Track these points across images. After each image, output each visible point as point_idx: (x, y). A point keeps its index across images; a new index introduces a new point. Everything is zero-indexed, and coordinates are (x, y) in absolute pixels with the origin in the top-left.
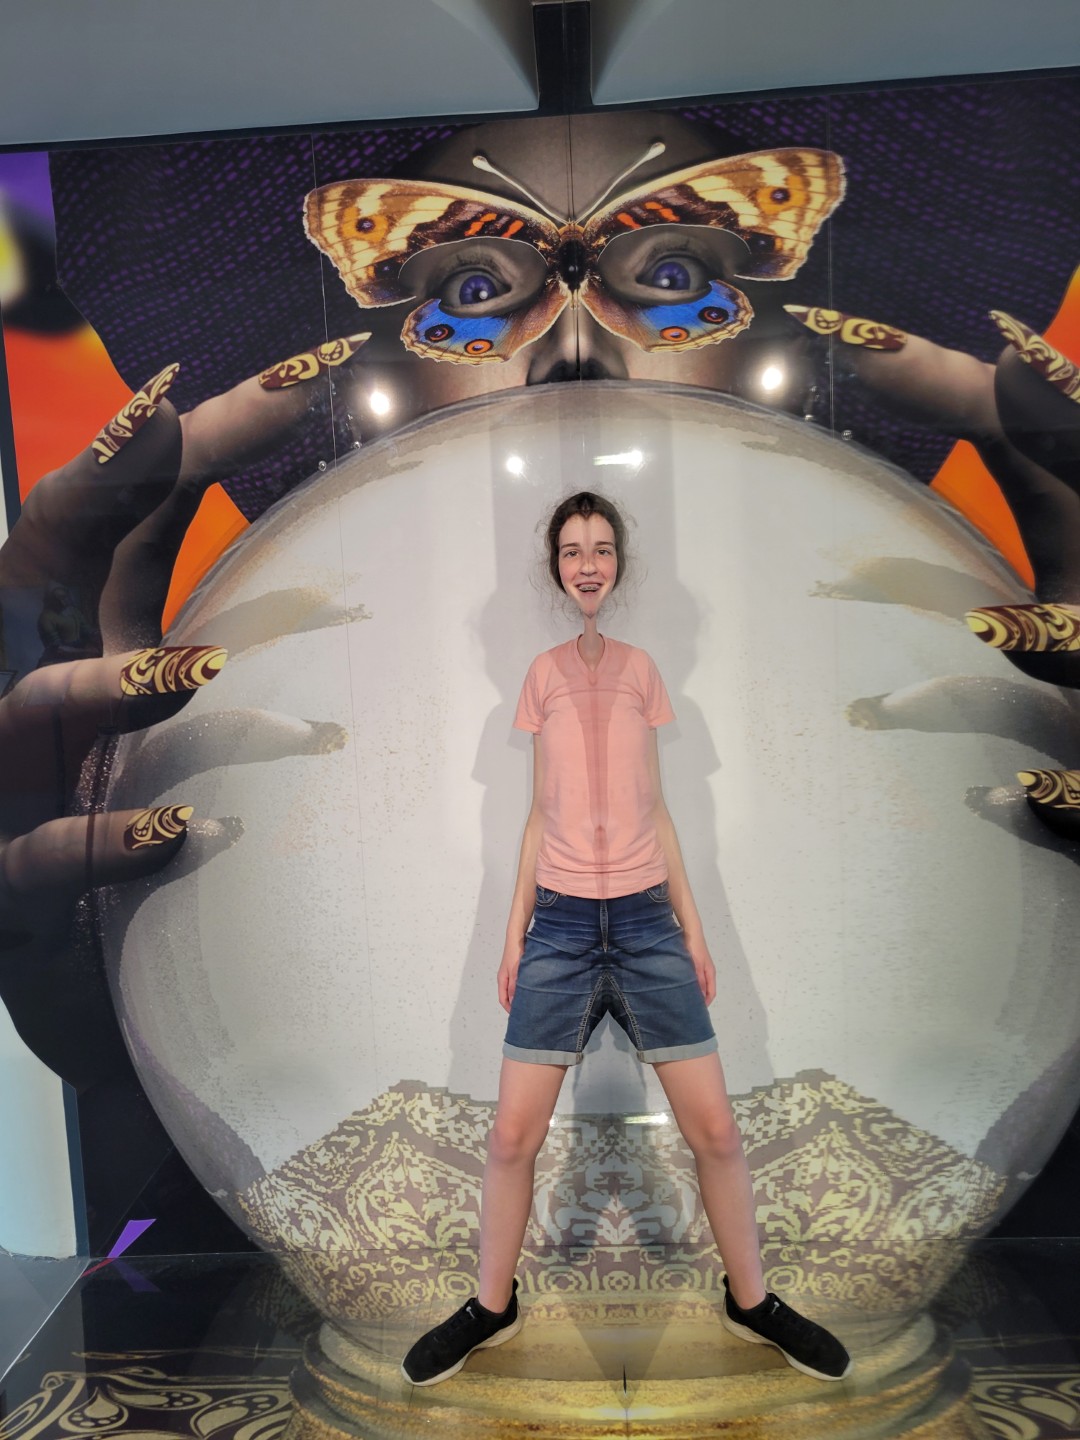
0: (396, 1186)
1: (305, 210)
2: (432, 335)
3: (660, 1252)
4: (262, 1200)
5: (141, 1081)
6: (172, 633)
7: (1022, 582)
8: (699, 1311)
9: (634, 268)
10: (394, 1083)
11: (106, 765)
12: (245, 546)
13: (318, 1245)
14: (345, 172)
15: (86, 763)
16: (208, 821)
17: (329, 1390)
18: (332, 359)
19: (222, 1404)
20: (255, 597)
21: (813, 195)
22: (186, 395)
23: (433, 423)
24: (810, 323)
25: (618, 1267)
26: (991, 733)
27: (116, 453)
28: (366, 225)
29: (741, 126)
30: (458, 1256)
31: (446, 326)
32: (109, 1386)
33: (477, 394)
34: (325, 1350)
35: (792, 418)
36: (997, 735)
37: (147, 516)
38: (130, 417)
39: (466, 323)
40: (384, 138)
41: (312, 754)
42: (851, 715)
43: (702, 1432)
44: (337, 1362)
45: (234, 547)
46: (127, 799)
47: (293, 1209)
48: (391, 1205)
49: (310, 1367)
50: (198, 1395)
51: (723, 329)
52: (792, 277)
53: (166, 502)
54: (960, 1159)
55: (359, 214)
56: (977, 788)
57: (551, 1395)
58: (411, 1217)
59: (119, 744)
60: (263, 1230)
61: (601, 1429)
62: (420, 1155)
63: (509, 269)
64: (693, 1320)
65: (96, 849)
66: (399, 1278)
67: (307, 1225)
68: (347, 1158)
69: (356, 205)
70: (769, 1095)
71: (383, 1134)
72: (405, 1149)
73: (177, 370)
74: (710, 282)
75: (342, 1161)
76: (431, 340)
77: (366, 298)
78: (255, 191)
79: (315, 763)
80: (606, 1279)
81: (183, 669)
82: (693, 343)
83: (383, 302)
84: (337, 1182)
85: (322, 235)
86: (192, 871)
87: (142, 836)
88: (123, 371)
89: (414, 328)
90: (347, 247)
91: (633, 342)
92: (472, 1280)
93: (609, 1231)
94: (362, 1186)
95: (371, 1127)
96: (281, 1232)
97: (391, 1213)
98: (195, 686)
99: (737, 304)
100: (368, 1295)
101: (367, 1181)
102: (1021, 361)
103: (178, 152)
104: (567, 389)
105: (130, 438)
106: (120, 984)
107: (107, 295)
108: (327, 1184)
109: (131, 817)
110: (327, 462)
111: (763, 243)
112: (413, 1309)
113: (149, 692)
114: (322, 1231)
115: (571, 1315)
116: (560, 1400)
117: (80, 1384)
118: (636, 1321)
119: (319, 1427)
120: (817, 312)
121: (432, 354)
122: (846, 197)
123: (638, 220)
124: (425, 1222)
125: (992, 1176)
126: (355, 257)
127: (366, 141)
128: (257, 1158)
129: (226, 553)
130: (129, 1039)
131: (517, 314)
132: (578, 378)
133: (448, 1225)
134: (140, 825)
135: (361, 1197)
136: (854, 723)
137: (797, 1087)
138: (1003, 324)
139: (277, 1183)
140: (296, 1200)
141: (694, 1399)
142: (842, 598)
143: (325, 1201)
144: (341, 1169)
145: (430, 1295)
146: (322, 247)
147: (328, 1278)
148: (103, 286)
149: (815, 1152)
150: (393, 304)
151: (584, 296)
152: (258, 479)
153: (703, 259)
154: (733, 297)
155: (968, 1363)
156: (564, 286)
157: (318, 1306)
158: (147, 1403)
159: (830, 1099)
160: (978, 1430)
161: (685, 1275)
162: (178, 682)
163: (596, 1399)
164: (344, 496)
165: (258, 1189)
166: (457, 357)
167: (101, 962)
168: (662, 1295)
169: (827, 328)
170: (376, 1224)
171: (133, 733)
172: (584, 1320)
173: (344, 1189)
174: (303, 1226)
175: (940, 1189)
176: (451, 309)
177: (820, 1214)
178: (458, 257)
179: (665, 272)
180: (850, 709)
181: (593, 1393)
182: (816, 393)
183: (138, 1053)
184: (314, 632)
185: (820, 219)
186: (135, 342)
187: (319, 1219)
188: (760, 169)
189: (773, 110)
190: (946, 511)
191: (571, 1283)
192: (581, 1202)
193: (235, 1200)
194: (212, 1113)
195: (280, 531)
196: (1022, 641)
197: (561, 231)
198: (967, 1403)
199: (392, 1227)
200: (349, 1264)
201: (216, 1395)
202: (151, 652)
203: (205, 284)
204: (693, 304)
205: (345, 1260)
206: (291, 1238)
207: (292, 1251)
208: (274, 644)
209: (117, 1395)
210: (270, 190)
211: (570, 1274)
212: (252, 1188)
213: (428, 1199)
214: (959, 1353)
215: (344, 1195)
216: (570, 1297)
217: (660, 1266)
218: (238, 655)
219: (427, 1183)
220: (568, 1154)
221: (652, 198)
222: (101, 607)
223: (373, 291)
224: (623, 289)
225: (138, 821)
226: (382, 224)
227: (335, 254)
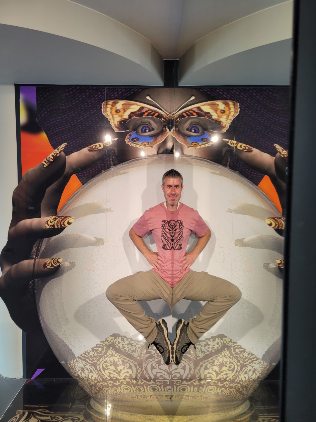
0: (111, 362)
1: (102, 106)
2: (133, 140)
3: (179, 382)
4: (74, 364)
5: (44, 331)
6: (60, 212)
7: (279, 212)
8: (189, 398)
9: (186, 127)
10: (112, 334)
11: (40, 246)
12: (81, 191)
13: (89, 377)
14: (113, 97)
15: (35, 245)
16: (66, 262)
17: (93, 416)
18: (107, 144)
19: (66, 419)
20: (83, 204)
21: (231, 112)
22: (68, 151)
23: (132, 162)
24: (229, 144)
25: (169, 385)
26: (270, 249)
27: (48, 165)
28: (118, 111)
29: (214, 94)
30: (126, 381)
31: (137, 138)
32: (35, 414)
34: (92, 406)
36: (272, 250)
37: (55, 181)
38: (53, 156)
39: (142, 137)
40: (124, 90)
41: (95, 246)
42: (235, 243)
44: (95, 409)
45: (78, 191)
46: (45, 255)
47: (82, 367)
48: (109, 367)
49: (88, 410)
50: (59, 417)
51: (207, 143)
52: (225, 132)
53: (61, 178)
54: (258, 359)
55: (116, 108)
56: (266, 263)
57: (152, 419)
58: (114, 370)
59: (44, 241)
60: (74, 373)
62: (117, 354)
63: (154, 125)
64: (188, 400)
65: (36, 268)
66: (111, 387)
67: (86, 372)
68: (98, 354)
69: (116, 106)
70: (210, 341)
71: (108, 348)
72: (113, 352)
73: (66, 144)
74: (205, 132)
75: (96, 355)
77: (117, 129)
78: (90, 101)
79: (96, 248)
80: (165, 388)
81: (62, 222)
82: (199, 146)
83: (121, 131)
84: (95, 360)
85: (106, 113)
86: (61, 275)
87: (48, 265)
88: (52, 144)
89: (129, 138)
90: (113, 116)
91: (185, 145)
92: (130, 388)
93: (166, 375)
94: (101, 361)
95: (105, 346)
96: (79, 373)
97: (109, 369)
98: (65, 227)
100: (102, 391)
101: (103, 360)
102: (281, 157)
103: (70, 89)
104: (167, 156)
105: (52, 162)
106: (40, 305)
107: (49, 124)
108: (92, 361)
109: (46, 260)
110: (104, 170)
111: (218, 123)
112: (115, 395)
113: (53, 228)
114: (90, 373)
115: (157, 398)
116: (154, 420)
117: (26, 414)
118: (174, 400)
120: (231, 141)
121: (133, 145)
122: (239, 113)
123: (187, 115)
124: (118, 372)
125: (266, 364)
126: (115, 119)
127: (119, 90)
128: (74, 353)
129: (76, 192)
130: (41, 320)
131: (155, 136)
132: (170, 153)
133: (123, 373)
134: (48, 263)
135: (101, 365)
136: (236, 245)
137: (217, 339)
138: (277, 147)
139: (79, 360)
140: (84, 365)
141: (188, 421)
142: (234, 213)
143: (91, 365)
144: (96, 357)
145: (119, 392)
146: (106, 116)
147: (91, 386)
148: (48, 122)
149: (221, 356)
150: (124, 131)
151: (172, 133)
152: (85, 174)
153: (203, 126)
154: (210, 136)
155: (258, 413)
156: (168, 130)
157: (89, 393)
158: (45, 419)
159: (225, 342)
161: (186, 388)
162: (61, 225)
164: (108, 180)
166: (139, 146)
167: (35, 299)
168: (180, 393)
169: (234, 145)
170: (105, 372)
172: (160, 399)
173: (97, 362)
174: (85, 372)
176: (139, 134)
177: (221, 372)
178: (141, 121)
179: (193, 128)
180: (235, 241)
181: (162, 419)
182: (230, 161)
183: (43, 324)
184: (98, 214)
185: (233, 118)
186: (55, 137)
187: (89, 370)
188: (218, 105)
189: (222, 90)
190: (261, 193)
191: (156, 389)
192: (159, 368)
193: (66, 364)
194: (62, 341)
195: (90, 188)
196: (279, 226)
197: (168, 116)
199: (109, 373)
200: (97, 383)
201: (63, 417)
202: (54, 217)
203: (75, 123)
204: (200, 137)
205: (96, 381)
206: (81, 375)
207: (82, 379)
208: (87, 217)
209: (37, 417)
210: (94, 101)
211: (156, 387)
212: (72, 361)
213: (119, 365)
214: (256, 410)
215: (96, 364)
216: (156, 393)
217: (180, 385)
218: (77, 219)
219: (119, 361)
220: (157, 355)
221: (191, 110)
222: (41, 204)
223: (119, 128)
224: (183, 131)
225: (47, 262)
226: (122, 111)
227: (109, 118)
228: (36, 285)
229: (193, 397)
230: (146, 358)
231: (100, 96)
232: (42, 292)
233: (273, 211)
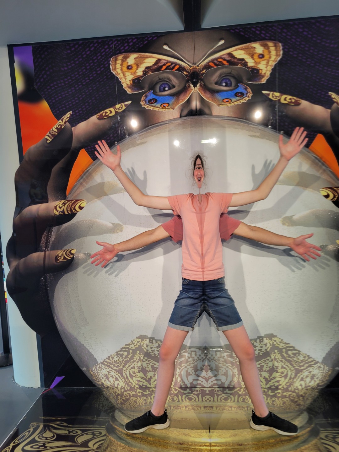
0: (139, 368)
1: (111, 63)
2: (150, 102)
3: (221, 390)
4: (97, 371)
5: (60, 334)
6: (69, 196)
8: (233, 409)
9: (214, 80)
10: (138, 336)
11: (49, 236)
12: (92, 168)
13: (114, 385)
14: (123, 51)
15: (43, 236)
16: (81, 254)
17: (117, 430)
18: (119, 110)
19: (85, 434)
20: (95, 184)
21: (271, 56)
22: (74, 121)
23: (151, 129)
24: (271, 97)
25: (208, 394)
26: (328, 228)
27: (53, 140)
28: (130, 67)
29: (249, 34)
31: (155, 99)
32: (50, 427)
33: (164, 120)
34: (116, 418)
35: (264, 127)
36: (330, 228)
37: (62, 159)
38: (57, 128)
39: (161, 98)
40: (136, 40)
41: (113, 233)
42: (283, 222)
43: (234, 447)
44: (120, 422)
45: (89, 169)
46: (56, 247)
47: (107, 374)
48: (137, 374)
49: (112, 423)
50: (77, 431)
51: (243, 99)
53: (68, 155)
54: (317, 363)
55: (128, 64)
56: (323, 245)
57: (187, 434)
58: (143, 377)
59: (53, 230)
60: (97, 380)
61: (202, 445)
62: (146, 358)
63: (174, 81)
64: (231, 412)
65: (46, 262)
66: (139, 396)
67: (111, 379)
68: (123, 359)
69: (127, 61)
70: (256, 341)
71: (134, 351)
72: (141, 356)
73: (71, 113)
74: (238, 84)
75: (122, 360)
76: (150, 103)
77: (130, 90)
78: (95, 57)
79: (113, 236)
80: (204, 398)
81: (73, 207)
82: (233, 104)
83: (135, 91)
84: (120, 366)
85: (116, 71)
86: (75, 269)
87: (60, 258)
88: (55, 114)
89: (145, 100)
90: (124, 74)
91: (214, 103)
93: (205, 383)
94: (128, 367)
95: (130, 349)
96: (103, 381)
97: (137, 376)
98: (76, 212)
99: (247, 91)
100: (130, 401)
101: (129, 366)
103: (72, 45)
104: (192, 118)
105: (57, 135)
106: (54, 304)
107: (50, 90)
108: (117, 367)
109: (57, 253)
110: (117, 142)
111: (255, 71)
112: (143, 406)
113: (62, 214)
114: (116, 381)
115: (193, 409)
116: (189, 435)
117: (41, 426)
118: (213, 411)
119: (114, 442)
120: (273, 93)
121: (150, 108)
122: (282, 56)
123: (216, 65)
124: (147, 379)
125: (327, 368)
126: (126, 77)
127: (130, 41)
128: (96, 358)
129: (86, 170)
130: (56, 321)
131: (177, 95)
132: (196, 115)
133: (154, 380)
134: (60, 255)
135: (128, 371)
136: (284, 224)
137: (265, 339)
138: (333, 96)
139: (101, 366)
140: (108, 372)
141: (231, 436)
142: (280, 185)
143: (117, 372)
144: (121, 362)
145: (149, 402)
146: (116, 75)
147: (117, 396)
148: (49, 87)
149: (270, 360)
150: (138, 92)
151: (198, 89)
153: (236, 77)
154: (246, 89)
155: (319, 427)
156: (192, 86)
157: (114, 404)
158: (62, 433)
159: (275, 343)
160: (322, 448)
161: (229, 398)
162: (71, 210)
163: (201, 435)
165: (96, 368)
166: (158, 109)
167: (48, 297)
168: (222, 403)
169: (276, 98)
170: (132, 379)
171: (58, 226)
172: (197, 411)
173: (122, 369)
175: (310, 372)
176: (156, 93)
177: (272, 379)
178: (159, 77)
179: (224, 81)
180: (282, 220)
181: (199, 433)
182: (272, 119)
183: (59, 325)
184: (113, 195)
185: (274, 64)
186: (58, 105)
187: (115, 378)
188: (255, 48)
189: (259, 29)
191: (193, 399)
192: (196, 374)
193: (89, 371)
194: (82, 344)
197: (191, 68)
198: (318, 440)
199: (137, 380)
200: (124, 392)
201: (83, 431)
202: (63, 201)
203: (80, 86)
204: (233, 91)
205: (123, 390)
206: (106, 383)
207: (106, 387)
208: (101, 199)
209: (53, 430)
210: (100, 57)
211: (193, 396)
212: (94, 367)
213: (148, 372)
214: (316, 424)
215: (122, 370)
216: (193, 403)
217: (221, 394)
218: (90, 203)
219: (148, 367)
220: (192, 359)
221: (220, 57)
222: (48, 187)
223: (132, 88)
224: (210, 86)
225: (59, 253)
226: (135, 67)
227: (120, 77)
228: (49, 282)
229: (238, 408)
230: (179, 363)
231: (107, 51)
232: (55, 289)
233: (330, 179)
